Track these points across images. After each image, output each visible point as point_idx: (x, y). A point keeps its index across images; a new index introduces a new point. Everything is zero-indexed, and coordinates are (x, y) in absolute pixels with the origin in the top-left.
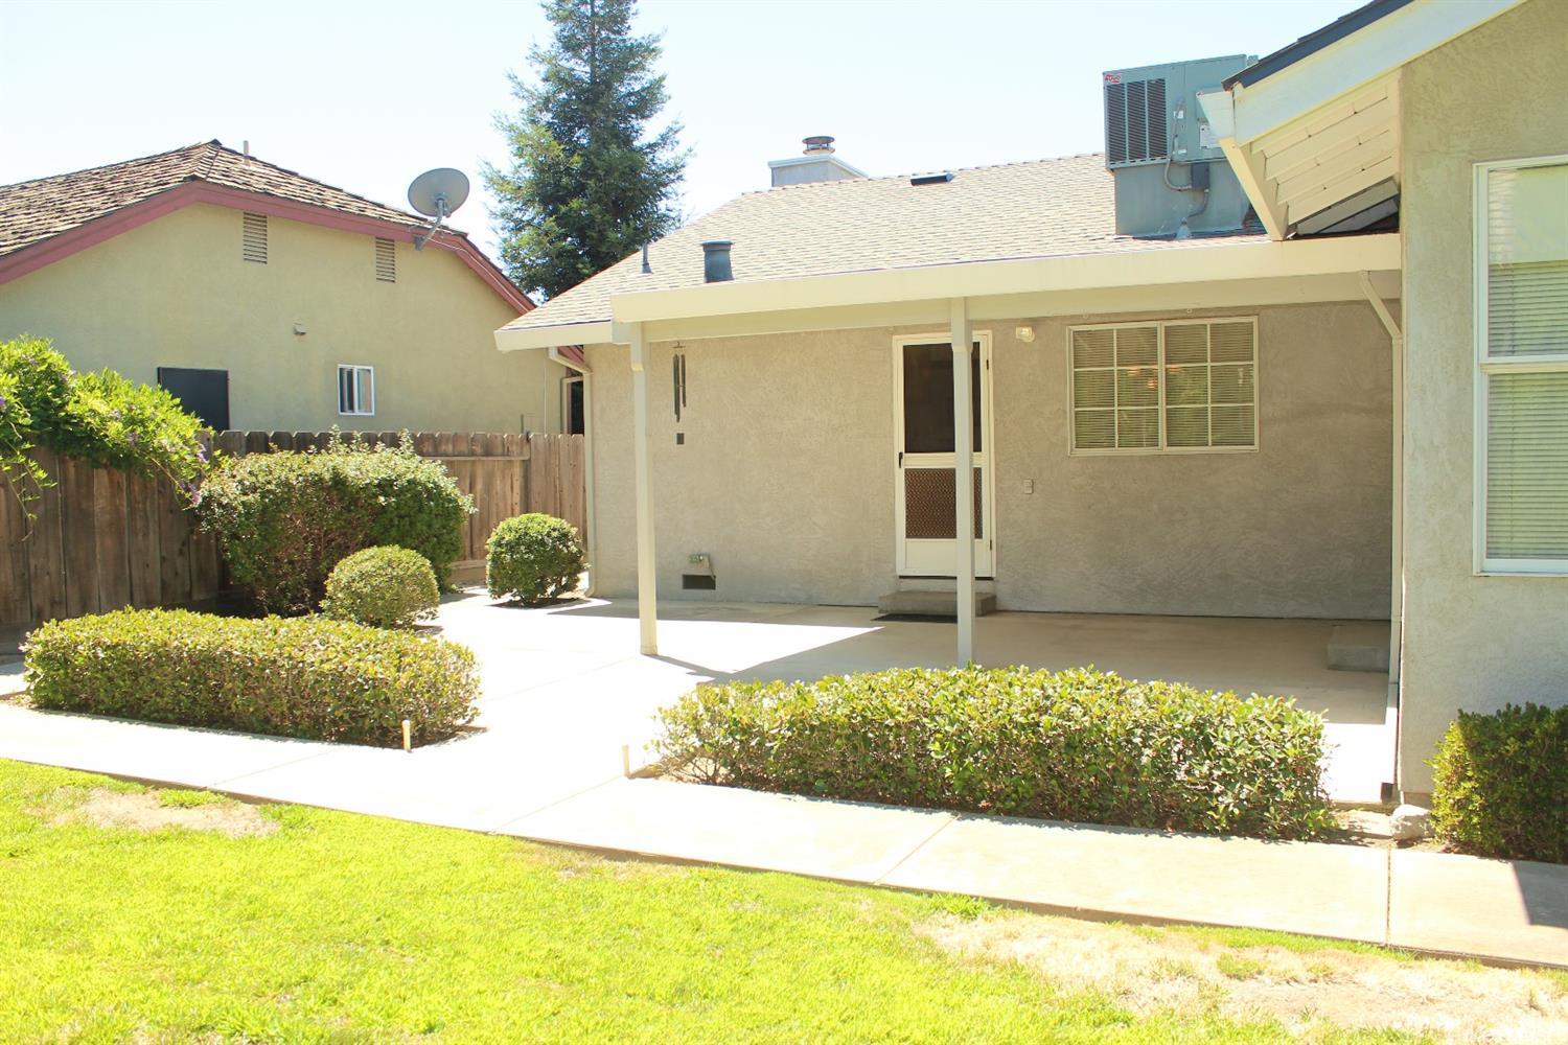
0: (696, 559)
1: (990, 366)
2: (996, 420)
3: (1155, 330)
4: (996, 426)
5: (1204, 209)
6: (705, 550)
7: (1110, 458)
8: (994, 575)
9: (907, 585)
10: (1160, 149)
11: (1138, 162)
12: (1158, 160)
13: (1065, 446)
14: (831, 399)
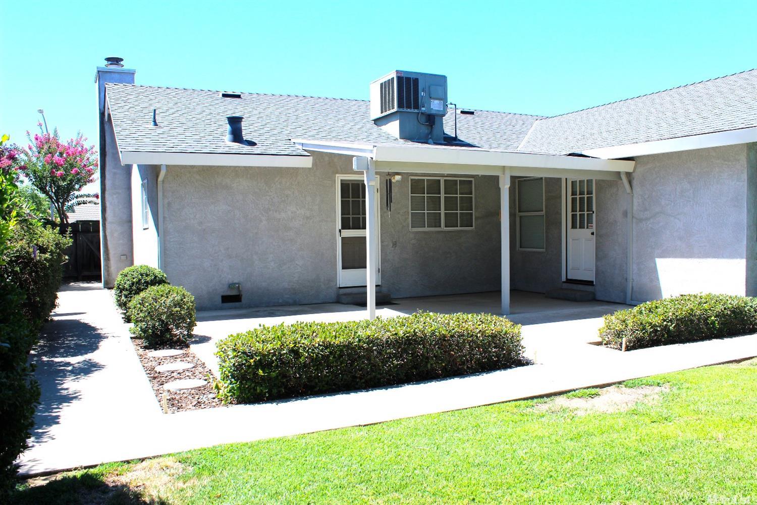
0: (231, 286)
1: (379, 192)
2: (381, 215)
3: (439, 181)
4: (381, 217)
5: (431, 132)
6: (236, 281)
7: (425, 233)
8: (380, 284)
9: (342, 291)
10: (417, 106)
11: (409, 110)
12: (416, 111)
13: (409, 227)
14: (306, 203)
